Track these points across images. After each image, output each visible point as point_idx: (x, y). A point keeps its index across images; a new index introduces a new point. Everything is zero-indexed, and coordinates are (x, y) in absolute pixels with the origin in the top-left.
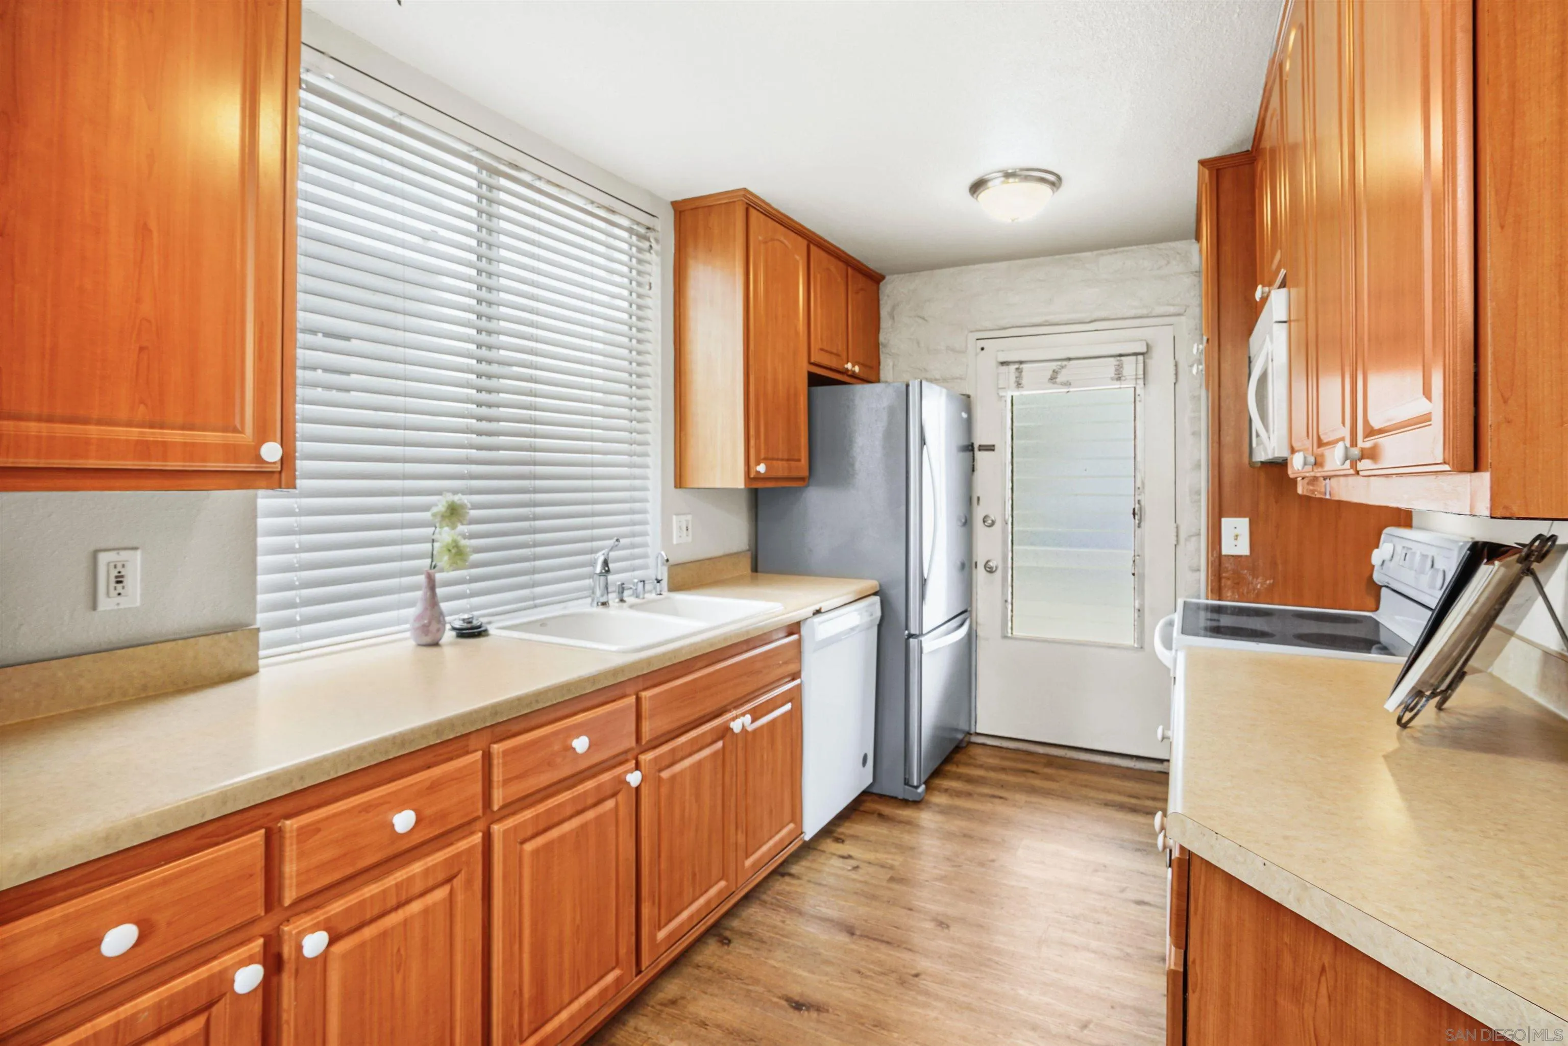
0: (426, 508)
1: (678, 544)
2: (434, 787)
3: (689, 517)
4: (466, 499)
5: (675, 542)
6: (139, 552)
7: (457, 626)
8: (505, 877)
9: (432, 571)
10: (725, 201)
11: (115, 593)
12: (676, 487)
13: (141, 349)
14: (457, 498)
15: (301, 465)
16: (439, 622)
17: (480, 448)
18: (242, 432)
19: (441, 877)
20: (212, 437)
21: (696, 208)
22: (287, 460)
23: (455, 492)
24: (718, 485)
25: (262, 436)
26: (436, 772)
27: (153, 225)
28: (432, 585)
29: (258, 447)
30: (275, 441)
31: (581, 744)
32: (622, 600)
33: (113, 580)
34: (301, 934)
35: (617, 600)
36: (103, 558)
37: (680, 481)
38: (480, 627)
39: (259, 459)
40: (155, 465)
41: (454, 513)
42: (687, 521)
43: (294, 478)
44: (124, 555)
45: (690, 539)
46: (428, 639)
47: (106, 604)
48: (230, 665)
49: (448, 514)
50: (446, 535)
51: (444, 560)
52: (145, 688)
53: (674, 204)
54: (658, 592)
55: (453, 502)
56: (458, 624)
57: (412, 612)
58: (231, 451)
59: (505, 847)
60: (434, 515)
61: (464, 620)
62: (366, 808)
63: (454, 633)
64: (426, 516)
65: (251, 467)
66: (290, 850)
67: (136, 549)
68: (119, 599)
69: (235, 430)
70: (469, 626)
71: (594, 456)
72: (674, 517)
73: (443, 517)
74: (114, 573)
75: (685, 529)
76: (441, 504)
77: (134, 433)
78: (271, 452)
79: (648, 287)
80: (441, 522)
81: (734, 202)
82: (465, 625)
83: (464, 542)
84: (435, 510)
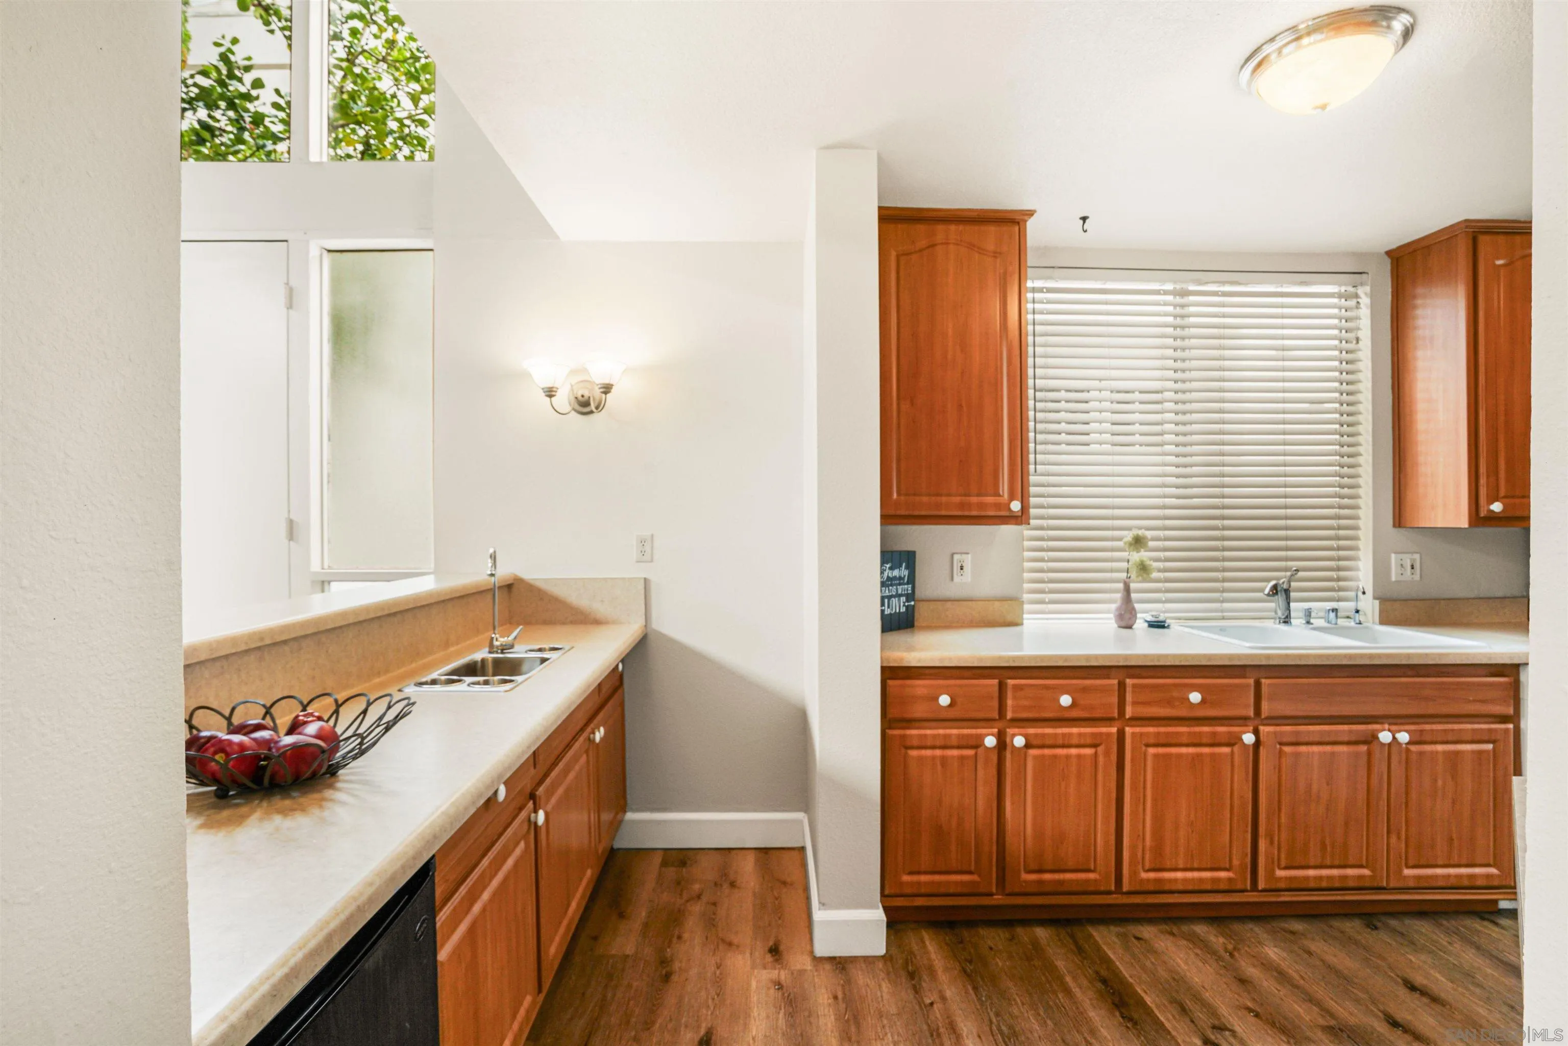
0: (1120, 539)
1: (1396, 581)
2: (1085, 690)
3: (1417, 556)
4: (1149, 534)
5: (1393, 579)
6: (969, 556)
7: (1148, 620)
8: (1132, 760)
9: (1128, 580)
10: (1446, 237)
11: (959, 574)
12: (1394, 526)
13: (961, 461)
14: (1140, 533)
15: (1033, 511)
16: (1131, 613)
17: (1178, 497)
18: (1003, 496)
19: (1089, 741)
20: (990, 499)
21: (1415, 251)
22: (1025, 508)
23: (1140, 528)
24: (1440, 524)
25: (1012, 498)
26: (1088, 682)
27: (964, 404)
28: (1127, 590)
29: (1009, 504)
30: (1018, 500)
31: (1195, 697)
32: (1308, 622)
33: (959, 568)
34: (1014, 735)
35: (1304, 622)
36: (956, 557)
37: (1399, 521)
38: (1164, 622)
39: (1009, 509)
40: (966, 513)
41: (1138, 542)
42: (1413, 561)
43: (1029, 518)
44: (964, 556)
45: (1417, 577)
46: (1123, 624)
47: (957, 579)
48: (1009, 618)
49: (1133, 542)
50: (1137, 556)
51: (1133, 575)
52: (972, 621)
53: (1389, 253)
54: (1358, 622)
55: (1138, 535)
56: (1149, 618)
57: (1114, 606)
58: (998, 506)
59: (1132, 742)
60: (1125, 543)
61: (1152, 616)
62: (1047, 687)
63: (1146, 625)
64: (1120, 544)
65: (1007, 514)
66: (1010, 694)
67: (968, 553)
68: (961, 577)
69: (999, 495)
70: (1156, 619)
71: (1287, 500)
72: (1393, 556)
73: (1130, 544)
74: (960, 565)
75: (1409, 567)
76: (1129, 536)
77: (957, 499)
78: (1016, 506)
79: (1355, 342)
80: (1129, 548)
81: (1457, 235)
82: (1154, 619)
83: (1148, 563)
84: (1126, 540)
